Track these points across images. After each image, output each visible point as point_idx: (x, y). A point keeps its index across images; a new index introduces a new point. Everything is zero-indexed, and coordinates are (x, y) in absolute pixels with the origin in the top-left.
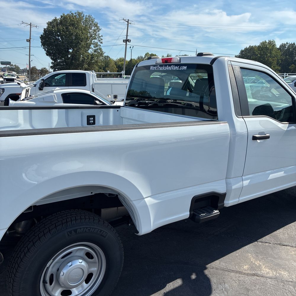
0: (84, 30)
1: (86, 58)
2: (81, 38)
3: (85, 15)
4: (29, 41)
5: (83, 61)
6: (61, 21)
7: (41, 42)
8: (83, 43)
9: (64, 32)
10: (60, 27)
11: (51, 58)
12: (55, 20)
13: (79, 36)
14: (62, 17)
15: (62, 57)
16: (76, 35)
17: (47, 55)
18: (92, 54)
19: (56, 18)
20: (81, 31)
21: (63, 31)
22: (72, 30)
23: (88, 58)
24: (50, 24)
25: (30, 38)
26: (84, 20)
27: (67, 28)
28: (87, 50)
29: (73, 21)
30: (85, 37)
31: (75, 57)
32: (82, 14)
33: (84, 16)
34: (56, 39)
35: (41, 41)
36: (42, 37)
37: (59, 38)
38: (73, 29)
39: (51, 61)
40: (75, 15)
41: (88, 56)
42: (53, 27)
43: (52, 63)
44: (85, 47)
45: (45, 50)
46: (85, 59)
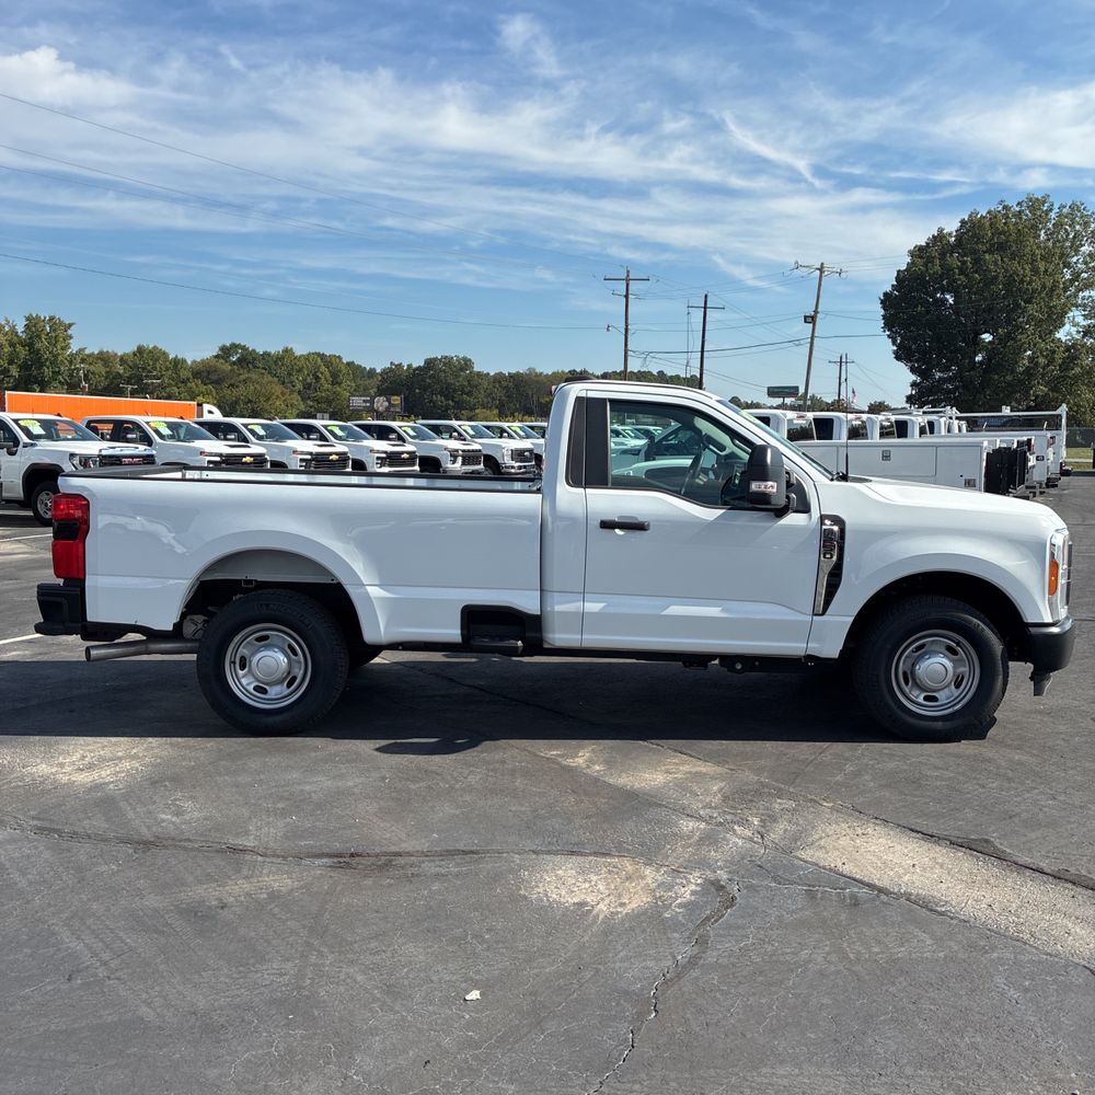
0: (1043, 258)
1: (1042, 361)
2: (1027, 289)
3: (1056, 206)
4: (811, 319)
5: (1029, 373)
6: (959, 238)
7: (884, 317)
8: (1032, 309)
9: (967, 276)
10: (954, 260)
11: (913, 370)
12: (939, 238)
13: (1022, 281)
14: (963, 222)
15: (951, 361)
16: (1010, 282)
17: (898, 358)
18: (1074, 346)
19: (941, 230)
20: (1028, 267)
21: (962, 272)
22: (996, 263)
23: (1052, 361)
24: (919, 253)
25: (816, 312)
26: (1053, 222)
27: (976, 261)
28: (1051, 332)
29: (1003, 233)
30: (1044, 287)
31: (1000, 358)
32: (1044, 202)
33: (1051, 210)
34: (936, 301)
35: (882, 312)
36: (887, 301)
37: (948, 297)
38: (1000, 263)
39: (913, 377)
40: (1018, 209)
41: (1054, 352)
42: (926, 265)
43: (914, 385)
44: (1041, 320)
45: (894, 343)
46: (1037, 364)
